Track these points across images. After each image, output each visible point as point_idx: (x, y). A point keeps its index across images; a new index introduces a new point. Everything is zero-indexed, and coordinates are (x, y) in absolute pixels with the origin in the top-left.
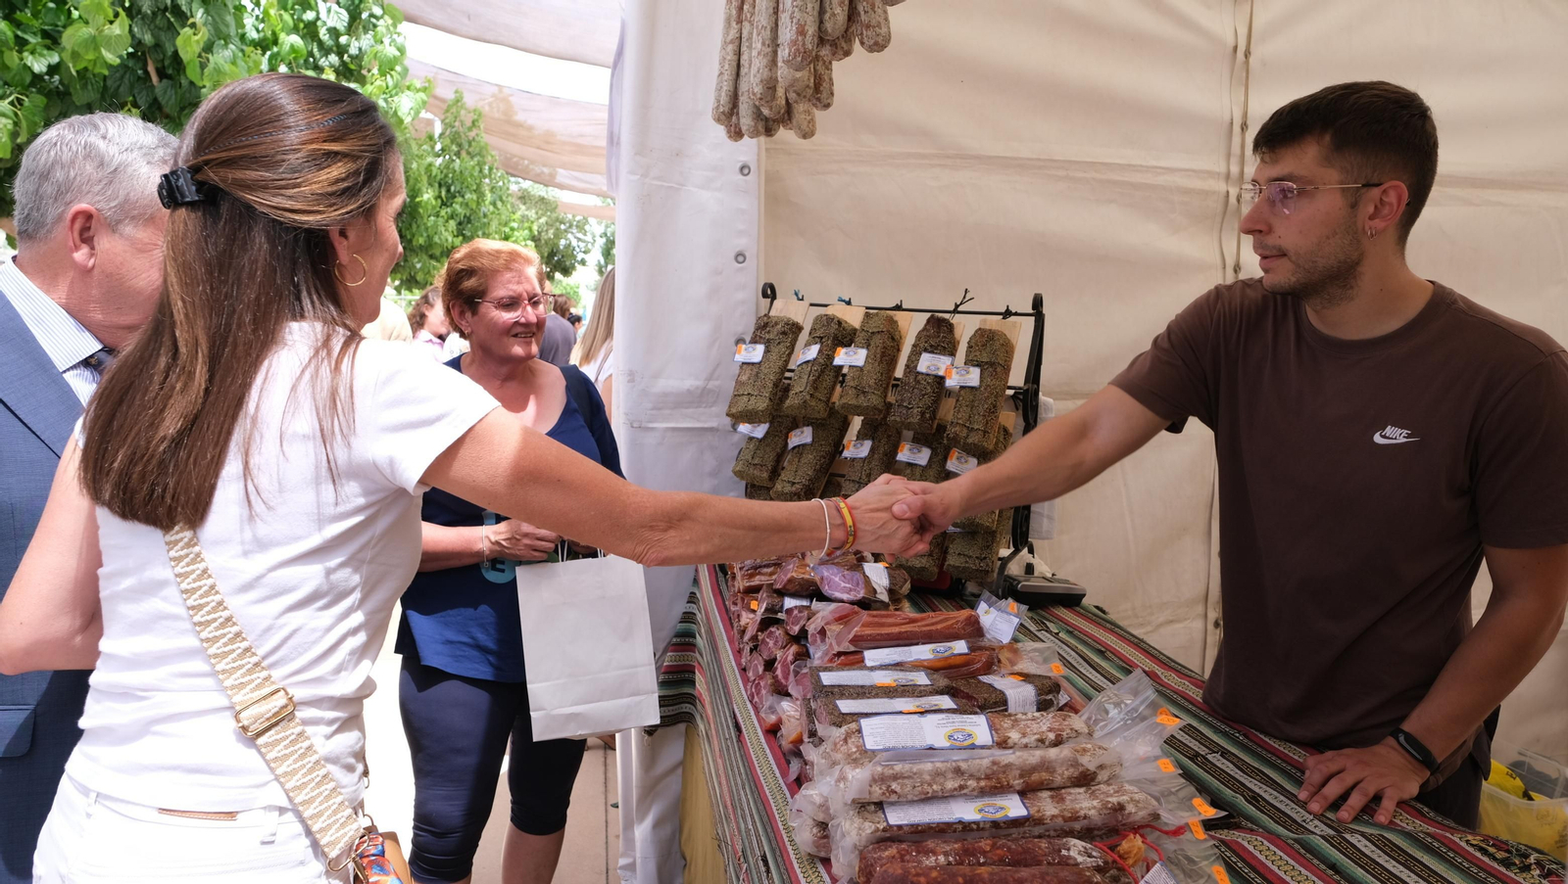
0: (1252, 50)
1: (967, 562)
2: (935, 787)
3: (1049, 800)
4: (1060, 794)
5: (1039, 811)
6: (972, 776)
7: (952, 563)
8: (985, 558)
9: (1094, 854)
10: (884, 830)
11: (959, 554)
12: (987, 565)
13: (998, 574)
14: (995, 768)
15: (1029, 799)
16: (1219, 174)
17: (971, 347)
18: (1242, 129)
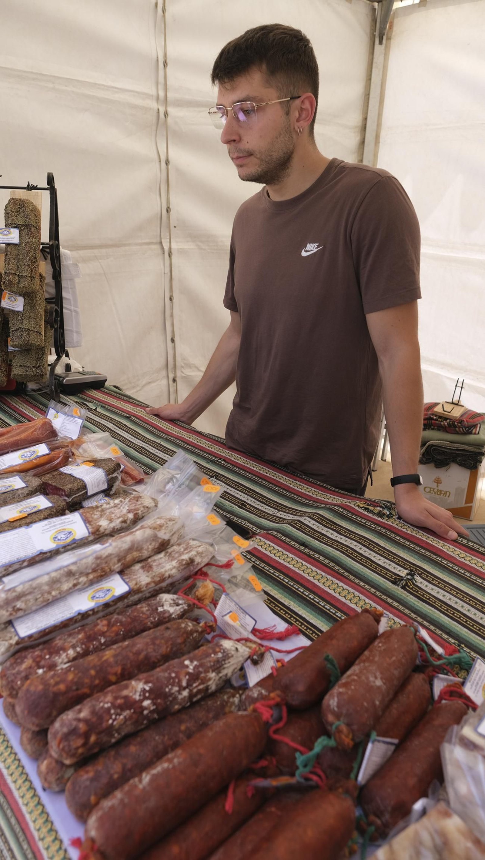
0: (166, 8)
1: (27, 371)
2: (54, 593)
3: (141, 571)
4: (148, 563)
5: (136, 584)
6: (82, 574)
7: (16, 373)
8: (39, 366)
9: (180, 602)
10: (17, 643)
11: (20, 366)
12: (42, 371)
13: (50, 375)
14: (98, 561)
15: (127, 574)
16: (152, 96)
17: (8, 214)
18: (164, 66)
